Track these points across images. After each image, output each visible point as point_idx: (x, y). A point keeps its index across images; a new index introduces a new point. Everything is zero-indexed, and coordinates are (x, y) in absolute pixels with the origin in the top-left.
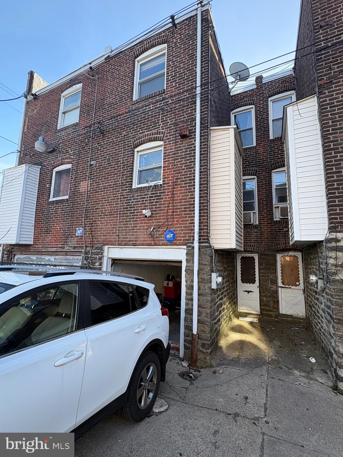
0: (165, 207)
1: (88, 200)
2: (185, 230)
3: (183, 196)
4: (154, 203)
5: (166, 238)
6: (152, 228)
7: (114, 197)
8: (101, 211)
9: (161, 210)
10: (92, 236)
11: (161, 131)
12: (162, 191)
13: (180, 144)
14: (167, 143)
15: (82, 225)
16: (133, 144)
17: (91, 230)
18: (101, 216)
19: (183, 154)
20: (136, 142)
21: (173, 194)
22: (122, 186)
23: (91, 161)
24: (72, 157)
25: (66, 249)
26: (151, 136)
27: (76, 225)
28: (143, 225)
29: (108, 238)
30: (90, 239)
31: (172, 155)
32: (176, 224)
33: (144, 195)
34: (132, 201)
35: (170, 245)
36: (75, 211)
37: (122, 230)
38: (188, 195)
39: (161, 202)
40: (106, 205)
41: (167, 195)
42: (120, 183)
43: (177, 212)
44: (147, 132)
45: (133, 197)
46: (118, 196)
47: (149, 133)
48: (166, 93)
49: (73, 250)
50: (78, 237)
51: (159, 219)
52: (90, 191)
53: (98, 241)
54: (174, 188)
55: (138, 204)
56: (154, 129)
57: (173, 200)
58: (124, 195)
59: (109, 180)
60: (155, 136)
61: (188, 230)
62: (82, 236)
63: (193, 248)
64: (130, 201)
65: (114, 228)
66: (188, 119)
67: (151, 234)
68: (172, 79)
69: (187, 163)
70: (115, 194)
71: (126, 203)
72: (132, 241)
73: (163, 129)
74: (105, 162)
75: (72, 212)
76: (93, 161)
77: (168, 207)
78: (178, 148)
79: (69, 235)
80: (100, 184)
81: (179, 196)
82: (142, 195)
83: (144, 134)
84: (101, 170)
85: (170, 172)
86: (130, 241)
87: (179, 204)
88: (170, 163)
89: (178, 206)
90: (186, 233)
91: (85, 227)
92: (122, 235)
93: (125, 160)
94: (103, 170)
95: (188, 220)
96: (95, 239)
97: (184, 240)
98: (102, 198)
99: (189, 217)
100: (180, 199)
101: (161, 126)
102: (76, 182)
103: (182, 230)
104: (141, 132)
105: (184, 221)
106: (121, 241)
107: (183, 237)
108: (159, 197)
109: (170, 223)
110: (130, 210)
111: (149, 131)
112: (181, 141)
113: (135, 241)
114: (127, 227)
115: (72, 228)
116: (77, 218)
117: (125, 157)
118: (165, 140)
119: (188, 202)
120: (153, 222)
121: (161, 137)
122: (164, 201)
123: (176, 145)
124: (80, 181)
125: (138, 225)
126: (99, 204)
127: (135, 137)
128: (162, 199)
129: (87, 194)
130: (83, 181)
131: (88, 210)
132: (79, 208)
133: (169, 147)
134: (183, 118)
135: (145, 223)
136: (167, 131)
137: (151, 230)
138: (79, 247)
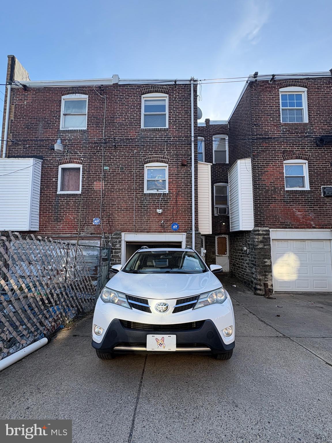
0: (171, 208)
1: (104, 197)
2: (185, 223)
3: (183, 202)
4: (163, 205)
5: (172, 228)
6: (163, 221)
7: (129, 197)
8: (117, 207)
9: (168, 210)
10: (109, 225)
11: (167, 157)
12: (168, 198)
13: (180, 169)
14: (171, 166)
15: (98, 216)
16: (144, 161)
17: (109, 220)
18: (117, 210)
19: (183, 176)
20: (146, 160)
21: (176, 201)
22: (135, 190)
23: (104, 166)
24: (82, 159)
25: (83, 234)
26: (159, 159)
27: (92, 216)
28: (155, 219)
29: (125, 227)
30: (108, 227)
31: (175, 175)
32: (179, 220)
33: (155, 199)
34: (145, 202)
35: (175, 232)
36: (90, 205)
37: (138, 222)
38: (186, 202)
39: (168, 205)
40: (122, 203)
41: (172, 201)
42: (134, 188)
43: (180, 212)
44: (155, 154)
45: (146, 199)
46: (132, 197)
47: (157, 156)
48: (169, 131)
49: (91, 236)
50: (95, 225)
51: (167, 216)
52: (104, 190)
53: (116, 229)
54: (177, 197)
55: (150, 205)
56: (160, 154)
57: (177, 204)
58: (138, 197)
59: (123, 184)
60: (162, 159)
61: (187, 223)
62: (99, 225)
63: (192, 234)
64: (144, 202)
65: (130, 220)
66: (186, 154)
67: (161, 225)
68: (174, 123)
69: (185, 182)
70: (130, 195)
71: (139, 203)
72: (147, 229)
73: (168, 156)
74: (119, 170)
75: (87, 205)
76: (106, 166)
77: (173, 208)
78: (179, 171)
79: (85, 224)
80: (115, 186)
81: (180, 202)
82: (153, 199)
83: (153, 156)
84: (115, 175)
85: (173, 186)
86: (145, 229)
87: (181, 207)
88: (174, 180)
89: (180, 208)
90: (186, 225)
91: (102, 218)
92: (138, 225)
93: (137, 171)
94: (117, 175)
95: (187, 218)
96: (113, 227)
97: (184, 229)
98: (117, 197)
99: (187, 216)
100: (181, 204)
101: (166, 153)
102: (89, 181)
103: (183, 223)
104: (150, 153)
105: (184, 218)
106: (137, 229)
107: (184, 227)
108: (166, 202)
109: (175, 219)
110: (143, 208)
111: (157, 154)
112: (180, 167)
113: (149, 229)
114: (142, 220)
115: (88, 218)
116: (93, 210)
117: (137, 169)
118: (169, 164)
119: (187, 206)
120: (163, 218)
121: (166, 161)
122: (170, 204)
123: (178, 169)
124: (94, 181)
125: (151, 219)
126: (115, 201)
127: (145, 156)
128: (169, 203)
129: (103, 192)
130: (96, 181)
131: (104, 205)
132: (94, 203)
133: (172, 169)
134: (182, 152)
135: (156, 218)
136: (171, 158)
137: (162, 223)
138: (97, 233)
